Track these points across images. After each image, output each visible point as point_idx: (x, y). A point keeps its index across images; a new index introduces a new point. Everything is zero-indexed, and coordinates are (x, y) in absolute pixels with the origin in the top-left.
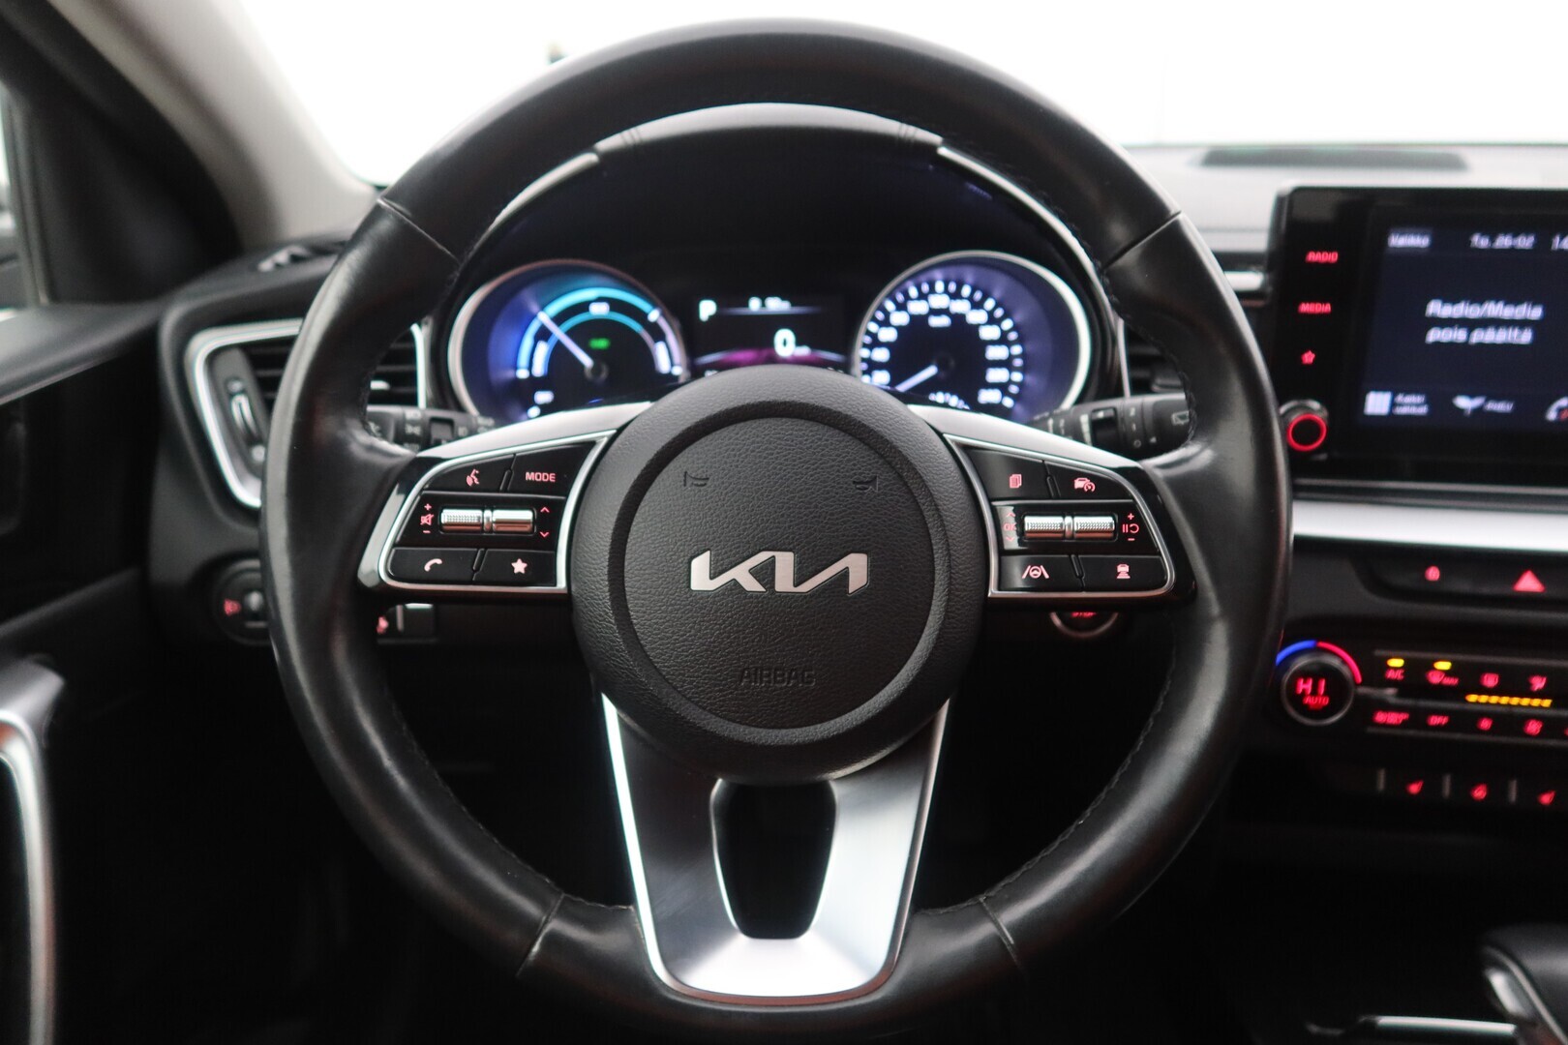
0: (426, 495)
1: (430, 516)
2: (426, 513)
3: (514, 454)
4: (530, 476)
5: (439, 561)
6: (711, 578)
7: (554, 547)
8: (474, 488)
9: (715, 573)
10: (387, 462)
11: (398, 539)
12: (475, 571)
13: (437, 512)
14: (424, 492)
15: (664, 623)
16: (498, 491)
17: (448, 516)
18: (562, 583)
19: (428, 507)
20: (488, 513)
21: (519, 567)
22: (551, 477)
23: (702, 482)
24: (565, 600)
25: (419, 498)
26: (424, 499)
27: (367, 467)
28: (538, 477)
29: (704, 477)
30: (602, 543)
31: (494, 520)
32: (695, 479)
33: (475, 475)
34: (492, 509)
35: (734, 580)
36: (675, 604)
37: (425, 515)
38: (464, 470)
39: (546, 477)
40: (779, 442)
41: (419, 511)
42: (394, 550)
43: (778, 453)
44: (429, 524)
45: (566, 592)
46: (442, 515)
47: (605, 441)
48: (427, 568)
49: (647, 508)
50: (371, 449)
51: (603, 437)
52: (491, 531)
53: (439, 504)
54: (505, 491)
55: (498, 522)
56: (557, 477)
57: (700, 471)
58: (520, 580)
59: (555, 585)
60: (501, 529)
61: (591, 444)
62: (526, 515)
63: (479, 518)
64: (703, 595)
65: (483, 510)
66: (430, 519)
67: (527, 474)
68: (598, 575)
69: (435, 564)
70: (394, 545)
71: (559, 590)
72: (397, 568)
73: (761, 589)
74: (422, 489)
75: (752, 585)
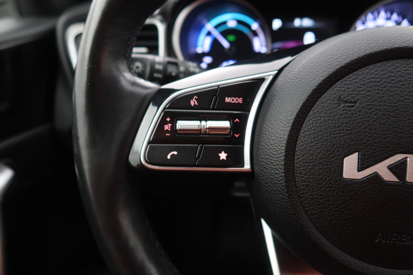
0: (166, 112)
1: (170, 125)
2: (167, 123)
3: (218, 86)
4: (228, 100)
5: (175, 153)
6: (359, 171)
7: (242, 143)
8: (195, 107)
9: (361, 168)
10: (144, 92)
11: (151, 139)
12: (197, 159)
13: (174, 123)
14: (166, 110)
15: (322, 198)
16: (209, 109)
17: (181, 124)
18: (247, 166)
19: (168, 119)
20: (203, 123)
21: (223, 156)
22: (240, 100)
23: (351, 105)
24: (249, 175)
25: (163, 114)
26: (166, 114)
27: (132, 95)
28: (233, 100)
29: (353, 100)
30: (280, 144)
31: (207, 127)
32: (346, 102)
33: (195, 99)
34: (206, 120)
35: (376, 172)
36: (331, 187)
37: (167, 124)
38: (189, 96)
39: (237, 100)
40: (408, 76)
41: (162, 122)
42: (149, 146)
43: (409, 84)
44: (169, 130)
45: (250, 171)
46: (177, 124)
47: (271, 78)
48: (169, 157)
49: (311, 122)
50: (134, 84)
51: (270, 75)
52: (205, 134)
53: (176, 117)
54: (213, 109)
55: (210, 129)
56: (243, 101)
57: (349, 98)
58: (224, 164)
59: (243, 166)
60: (211, 132)
61: (262, 80)
62: (226, 124)
63: (199, 126)
64: (352, 182)
65: (201, 121)
66: (169, 126)
67: (226, 98)
68: (277, 165)
69: (173, 154)
70: (149, 143)
71: (246, 170)
72: (150, 157)
73: (397, 180)
74: (165, 108)
75: (388, 177)
